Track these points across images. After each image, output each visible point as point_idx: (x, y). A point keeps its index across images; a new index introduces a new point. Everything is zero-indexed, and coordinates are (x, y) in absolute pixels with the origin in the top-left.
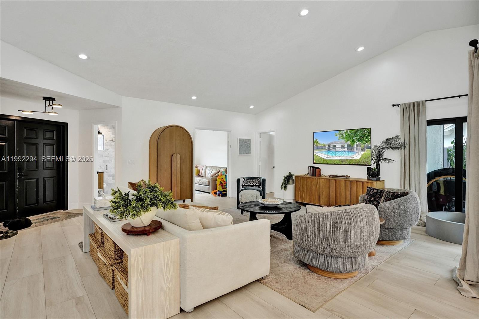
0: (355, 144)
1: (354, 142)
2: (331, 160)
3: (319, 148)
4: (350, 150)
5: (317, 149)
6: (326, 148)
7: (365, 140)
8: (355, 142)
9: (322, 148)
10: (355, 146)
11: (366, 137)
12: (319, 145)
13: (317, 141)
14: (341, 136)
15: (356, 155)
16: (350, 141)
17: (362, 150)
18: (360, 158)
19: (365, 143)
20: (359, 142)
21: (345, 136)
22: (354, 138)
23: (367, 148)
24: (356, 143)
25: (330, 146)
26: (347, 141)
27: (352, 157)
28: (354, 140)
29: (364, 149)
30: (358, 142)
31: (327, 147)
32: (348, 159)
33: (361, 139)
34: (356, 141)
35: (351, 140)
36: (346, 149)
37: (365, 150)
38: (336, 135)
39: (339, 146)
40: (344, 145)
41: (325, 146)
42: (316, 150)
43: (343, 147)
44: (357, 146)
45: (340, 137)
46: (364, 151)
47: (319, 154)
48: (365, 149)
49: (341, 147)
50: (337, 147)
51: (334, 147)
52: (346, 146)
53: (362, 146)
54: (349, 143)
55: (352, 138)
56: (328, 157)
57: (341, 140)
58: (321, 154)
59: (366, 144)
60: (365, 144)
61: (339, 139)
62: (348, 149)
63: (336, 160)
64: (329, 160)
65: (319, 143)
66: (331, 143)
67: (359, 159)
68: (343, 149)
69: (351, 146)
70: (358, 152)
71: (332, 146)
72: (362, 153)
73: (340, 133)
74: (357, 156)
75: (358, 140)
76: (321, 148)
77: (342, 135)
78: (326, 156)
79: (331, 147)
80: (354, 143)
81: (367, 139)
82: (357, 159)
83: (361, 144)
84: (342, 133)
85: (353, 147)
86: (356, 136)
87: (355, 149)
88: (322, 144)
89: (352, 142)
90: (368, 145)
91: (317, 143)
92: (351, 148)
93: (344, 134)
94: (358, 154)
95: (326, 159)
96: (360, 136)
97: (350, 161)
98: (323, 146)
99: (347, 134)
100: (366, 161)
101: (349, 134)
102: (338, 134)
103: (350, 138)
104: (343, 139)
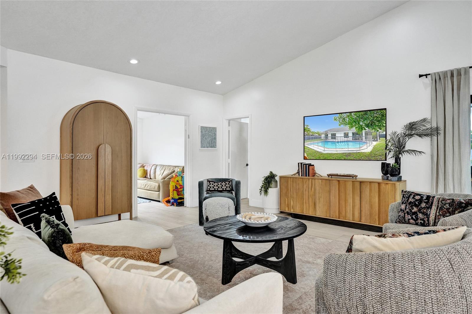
0: (364, 131)
1: (361, 128)
2: (330, 154)
3: (312, 138)
4: (357, 140)
5: (309, 139)
6: (322, 138)
7: (377, 126)
8: (364, 129)
9: (316, 138)
10: (364, 135)
11: (379, 121)
12: (311, 134)
13: (308, 127)
14: (342, 121)
15: (365, 147)
16: (356, 128)
17: (373, 139)
18: (371, 150)
19: (378, 129)
20: (369, 128)
21: (348, 120)
22: (361, 123)
23: (381, 136)
24: (365, 129)
25: (327, 135)
26: (352, 127)
27: (361, 149)
28: (361, 126)
29: (377, 138)
30: (367, 129)
31: (323, 136)
32: (355, 152)
33: (372, 125)
34: (365, 127)
36: (350, 139)
37: (378, 139)
38: (335, 119)
39: (340, 135)
40: (348, 133)
41: (320, 135)
42: (307, 141)
43: (346, 135)
44: (366, 134)
45: (341, 122)
46: (377, 140)
47: (313, 146)
48: (378, 138)
49: (343, 136)
50: (337, 135)
51: (334, 136)
52: (350, 135)
53: (374, 134)
54: (354, 130)
55: (359, 123)
56: (326, 149)
57: (342, 126)
58: (315, 146)
59: (380, 131)
60: (378, 131)
61: (340, 125)
63: (337, 154)
64: (327, 154)
65: (311, 131)
66: (329, 130)
67: (370, 151)
68: (346, 139)
69: (358, 134)
70: (368, 142)
71: (330, 135)
72: (375, 143)
73: (341, 117)
74: (368, 148)
75: (367, 126)
76: (315, 138)
77: (344, 119)
78: (323, 149)
79: (329, 136)
80: (362, 130)
81: (380, 125)
82: (367, 152)
83: (372, 131)
84: (343, 117)
85: (360, 135)
86: (365, 120)
87: (364, 138)
88: (316, 133)
89: (359, 128)
90: (383, 133)
91: (307, 132)
92: (358, 137)
93: (347, 118)
94: (368, 145)
95: (323, 153)
96: (371, 120)
97: (357, 155)
98: (318, 135)
99: (350, 118)
100: (381, 154)
101: (354, 118)
102: (337, 118)
103: (356, 122)
104: (346, 124)
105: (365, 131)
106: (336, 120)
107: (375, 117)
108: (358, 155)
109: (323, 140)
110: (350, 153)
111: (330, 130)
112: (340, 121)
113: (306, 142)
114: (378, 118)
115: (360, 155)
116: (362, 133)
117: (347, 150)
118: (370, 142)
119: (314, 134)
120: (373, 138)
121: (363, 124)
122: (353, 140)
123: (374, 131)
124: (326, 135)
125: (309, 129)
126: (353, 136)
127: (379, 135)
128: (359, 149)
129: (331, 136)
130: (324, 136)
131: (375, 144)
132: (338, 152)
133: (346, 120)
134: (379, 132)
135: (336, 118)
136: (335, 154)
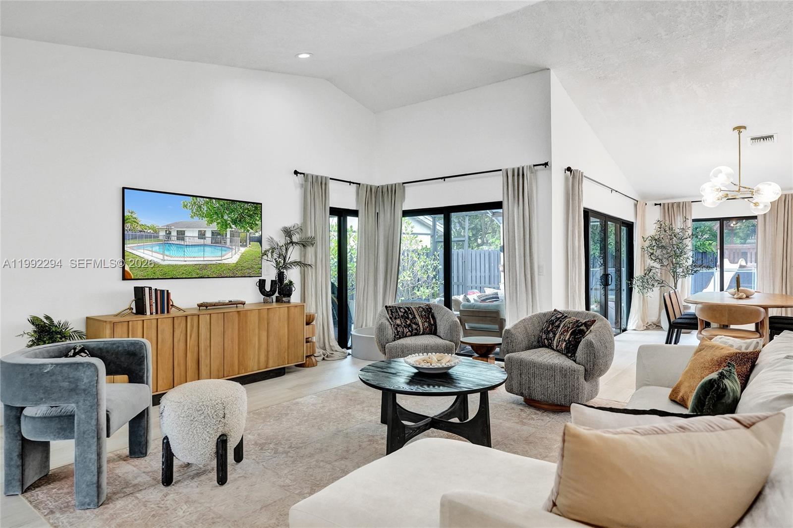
0: (228, 230)
1: (225, 225)
2: (172, 266)
3: (141, 237)
4: (217, 243)
5: (134, 238)
6: (161, 238)
7: (248, 223)
8: (229, 226)
9: (149, 237)
10: (228, 236)
11: (250, 216)
12: (139, 229)
13: (134, 216)
14: (197, 210)
15: (229, 255)
16: (218, 224)
17: (242, 244)
18: (237, 260)
19: (249, 229)
20: (236, 226)
21: (206, 209)
22: (226, 217)
23: (252, 240)
24: (231, 227)
25: (170, 233)
26: (212, 222)
27: (223, 258)
28: (226, 221)
29: (246, 241)
30: (233, 226)
31: (162, 234)
32: (214, 262)
33: (240, 221)
34: (231, 224)
35: (219, 221)
36: (208, 241)
37: (248, 243)
38: (185, 206)
39: (191, 234)
40: (205, 231)
41: (156, 231)
42: (131, 241)
43: (202, 235)
44: (232, 235)
45: (194, 211)
46: (246, 246)
47: (142, 251)
48: (248, 241)
49: (197, 235)
50: (187, 234)
51: (181, 235)
52: (209, 234)
53: (242, 235)
54: (215, 227)
55: (222, 217)
56: (166, 258)
57: (196, 219)
58: (146, 251)
59: (252, 231)
60: (248, 231)
61: (192, 217)
62: (213, 242)
63: (185, 266)
64: (168, 265)
65: (140, 223)
66: (173, 225)
67: (235, 262)
68: (201, 241)
69: (220, 235)
70: (234, 247)
71: (174, 233)
72: (243, 250)
73: (195, 203)
74: (232, 257)
75: (234, 222)
76: (146, 237)
77: (200, 207)
78: (161, 257)
79: (172, 234)
80: (227, 228)
81: (251, 222)
82: (232, 263)
83: (240, 231)
84: (199, 202)
85: (223, 236)
86: (231, 213)
87: (228, 241)
88: (148, 227)
89: (223, 225)
90: (254, 234)
91: (132, 224)
92: (220, 239)
93: (204, 206)
94: (234, 251)
95: (161, 265)
96: (239, 213)
97: (217, 268)
98: (152, 232)
99: (210, 207)
100: (250, 266)
101: (215, 208)
102: (189, 205)
103: (218, 215)
104: (202, 217)
105: (231, 229)
106: (186, 208)
107: (246, 210)
108: (219, 268)
109: (162, 241)
110: (206, 265)
111: (176, 225)
112: (192, 210)
113: (129, 244)
114: (249, 211)
115: (221, 268)
116: (226, 233)
117: (202, 259)
118: (237, 247)
119: (146, 229)
120: (241, 242)
121: (229, 219)
122: (212, 243)
123: (243, 231)
124: (167, 232)
125: (135, 218)
126: (212, 238)
127: (250, 237)
128: (220, 259)
129: (177, 234)
130: (165, 234)
131: (243, 252)
132: (187, 263)
133: (204, 209)
134: (250, 233)
135: (186, 204)
136: (182, 266)
